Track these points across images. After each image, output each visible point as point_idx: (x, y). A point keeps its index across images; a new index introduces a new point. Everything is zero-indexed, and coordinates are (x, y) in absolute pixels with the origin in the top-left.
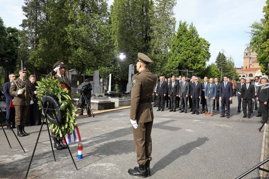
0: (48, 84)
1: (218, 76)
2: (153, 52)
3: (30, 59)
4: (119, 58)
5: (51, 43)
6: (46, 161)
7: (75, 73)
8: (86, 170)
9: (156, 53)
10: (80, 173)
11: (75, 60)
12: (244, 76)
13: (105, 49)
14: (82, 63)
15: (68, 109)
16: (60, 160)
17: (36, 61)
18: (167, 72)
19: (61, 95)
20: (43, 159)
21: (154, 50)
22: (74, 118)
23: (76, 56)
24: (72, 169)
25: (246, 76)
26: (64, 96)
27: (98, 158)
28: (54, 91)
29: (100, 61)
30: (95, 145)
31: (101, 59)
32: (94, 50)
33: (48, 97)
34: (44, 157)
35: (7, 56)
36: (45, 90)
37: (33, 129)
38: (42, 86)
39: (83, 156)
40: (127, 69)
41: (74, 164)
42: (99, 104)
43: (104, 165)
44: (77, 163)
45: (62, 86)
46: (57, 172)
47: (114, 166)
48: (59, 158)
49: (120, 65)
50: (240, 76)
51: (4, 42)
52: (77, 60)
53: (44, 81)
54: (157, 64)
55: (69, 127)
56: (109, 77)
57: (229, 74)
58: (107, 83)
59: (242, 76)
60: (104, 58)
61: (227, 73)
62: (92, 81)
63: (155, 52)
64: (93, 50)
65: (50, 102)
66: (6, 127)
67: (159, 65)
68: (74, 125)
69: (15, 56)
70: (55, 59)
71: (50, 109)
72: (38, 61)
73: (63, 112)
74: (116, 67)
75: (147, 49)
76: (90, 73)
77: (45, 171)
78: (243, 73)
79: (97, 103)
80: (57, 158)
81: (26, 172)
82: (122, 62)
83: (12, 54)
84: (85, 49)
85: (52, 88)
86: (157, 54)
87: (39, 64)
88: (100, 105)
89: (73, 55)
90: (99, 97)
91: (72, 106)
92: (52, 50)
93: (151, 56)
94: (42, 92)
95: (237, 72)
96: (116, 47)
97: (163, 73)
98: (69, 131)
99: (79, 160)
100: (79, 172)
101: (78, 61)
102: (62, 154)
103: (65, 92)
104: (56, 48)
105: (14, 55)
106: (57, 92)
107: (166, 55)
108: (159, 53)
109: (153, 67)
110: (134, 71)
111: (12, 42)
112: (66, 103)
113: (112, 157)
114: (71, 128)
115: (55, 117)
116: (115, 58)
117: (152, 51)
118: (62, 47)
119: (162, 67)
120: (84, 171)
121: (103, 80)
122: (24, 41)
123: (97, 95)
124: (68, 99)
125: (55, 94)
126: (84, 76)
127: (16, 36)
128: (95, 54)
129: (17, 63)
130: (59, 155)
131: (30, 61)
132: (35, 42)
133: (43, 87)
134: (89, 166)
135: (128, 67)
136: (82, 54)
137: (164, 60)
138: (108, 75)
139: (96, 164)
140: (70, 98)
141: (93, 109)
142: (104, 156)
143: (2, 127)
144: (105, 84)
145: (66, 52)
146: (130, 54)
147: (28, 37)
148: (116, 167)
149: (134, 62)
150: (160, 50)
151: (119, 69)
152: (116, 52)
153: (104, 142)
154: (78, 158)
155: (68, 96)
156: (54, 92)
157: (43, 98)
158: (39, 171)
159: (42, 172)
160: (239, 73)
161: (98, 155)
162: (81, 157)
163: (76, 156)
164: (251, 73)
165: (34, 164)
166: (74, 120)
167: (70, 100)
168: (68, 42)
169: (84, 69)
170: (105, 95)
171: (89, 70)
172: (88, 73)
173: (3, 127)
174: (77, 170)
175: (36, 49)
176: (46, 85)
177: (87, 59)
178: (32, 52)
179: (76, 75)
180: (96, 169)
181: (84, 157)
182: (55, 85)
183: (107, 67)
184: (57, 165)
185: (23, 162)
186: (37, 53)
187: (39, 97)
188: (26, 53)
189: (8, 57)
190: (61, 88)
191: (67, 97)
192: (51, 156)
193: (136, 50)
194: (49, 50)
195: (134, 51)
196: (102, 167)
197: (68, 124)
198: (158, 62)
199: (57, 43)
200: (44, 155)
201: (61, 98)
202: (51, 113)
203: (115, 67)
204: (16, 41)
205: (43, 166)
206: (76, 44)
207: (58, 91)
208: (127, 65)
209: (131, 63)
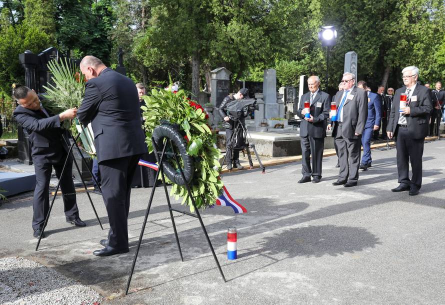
0: (163, 101)
2: (405, 18)
3: (135, 50)
4: (321, 39)
5: (174, 14)
6: (165, 259)
7: (224, 76)
8: (243, 284)
9: (411, 20)
10: (231, 289)
11: (224, 48)
13: (289, 19)
15: (204, 154)
16: (193, 258)
17: (147, 54)
18: (440, 65)
19: (190, 124)
20: (159, 255)
21: (408, 14)
22: (217, 174)
23: (227, 40)
24: (215, 279)
26: (196, 125)
27: (269, 260)
28: (175, 116)
29: (277, 48)
30: (264, 233)
31: (280, 43)
32: (264, 23)
33: (165, 127)
34: (162, 250)
35: (93, 46)
36: (158, 114)
37: (141, 194)
38: (154, 106)
39: (238, 253)
40: (341, 62)
41: (218, 269)
42: (277, 144)
43: (282, 277)
44: (226, 267)
45: (192, 104)
46: (185, 282)
47: (304, 281)
48: (189, 254)
49: (324, 56)
51: (87, 17)
52: (229, 49)
53: (156, 95)
54: (415, 47)
55: (207, 191)
56: (299, 83)
58: (294, 98)
60: (288, 39)
62: (262, 92)
63: (410, 18)
64: (262, 24)
65: (168, 138)
66: (93, 188)
67: (419, 50)
68: (217, 188)
69: (107, 46)
70: (183, 47)
71: (168, 153)
72: (150, 55)
73: (195, 161)
74: (315, 59)
75: (391, 13)
76: (258, 75)
77: (162, 278)
79: (270, 142)
80: (186, 254)
81: (127, 278)
82: (328, 47)
83: (102, 42)
84: (245, 21)
85: (172, 110)
86: (415, 22)
87: (151, 61)
88: (277, 147)
89: (220, 37)
90: (275, 127)
91: (212, 146)
92: (176, 28)
93: (400, 30)
94: (154, 118)
96: (314, 13)
97: (430, 69)
98: (208, 201)
99: (230, 261)
100: (228, 286)
101: (231, 50)
102: (196, 246)
103: (199, 117)
104: (183, 24)
105: (106, 44)
106: (181, 118)
107: (440, 24)
108: (421, 19)
109: (405, 56)
110: (356, 67)
111: (101, 17)
112: (201, 141)
113: (299, 261)
114: (211, 195)
115: (178, 171)
116: (313, 38)
117: (401, 17)
118: (197, 20)
119: (427, 55)
120: (240, 286)
121: (285, 90)
122: (123, 14)
123: (271, 123)
124: (204, 132)
125: (179, 122)
126: (244, 82)
127: (109, 3)
128: (267, 32)
129: (111, 59)
130: (191, 248)
131: (136, 55)
132: (143, 15)
133: (153, 108)
134: (250, 276)
135: (344, 58)
136: (239, 33)
137: (434, 38)
138: (297, 78)
139: (264, 271)
140: (208, 130)
141: (262, 155)
142: (281, 258)
143: (84, 189)
144: (289, 99)
145: (205, 31)
146: (347, 26)
147: (130, 4)
148: (309, 282)
149: (357, 46)
150: (425, 11)
151: (321, 64)
152: (315, 24)
153: (283, 228)
154: (227, 258)
155: (204, 125)
156: (177, 118)
157: (156, 131)
158: (151, 277)
159: (156, 280)
161: (269, 253)
162: (235, 255)
163: (224, 253)
165: (143, 263)
166: (217, 177)
167: (209, 135)
168: (208, 10)
169: (244, 67)
170: (290, 123)
171: (253, 68)
172: (254, 74)
173: (86, 189)
174: (226, 282)
175: (146, 28)
176: (160, 104)
177: (249, 43)
178: (139, 35)
179: (225, 81)
180: (264, 283)
181: (241, 256)
182: (177, 102)
183: (293, 61)
184: (186, 269)
185: (123, 258)
186: (148, 37)
187: (149, 128)
188: (127, 37)
189: (95, 49)
190: (190, 110)
191: (203, 128)
192: (175, 250)
193: (361, 16)
194: (170, 29)
195: (356, 19)
196: (277, 279)
197: (206, 186)
198: (416, 42)
199: (185, 12)
200: (161, 247)
201: (190, 131)
202: (172, 163)
203: (312, 60)
204: (109, 14)
205: (159, 267)
206: (225, 11)
207: (184, 116)
208: (341, 53)
209: (349, 49)
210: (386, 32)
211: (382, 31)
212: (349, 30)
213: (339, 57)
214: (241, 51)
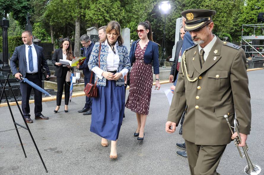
11: (94, 14)
14: (104, 18)
23: (96, 9)
67: (223, 17)
101: (98, 16)
208: (174, 19)
209: (180, 16)
210: (203, 6)
211: (200, 5)
212: (179, 4)
213: (173, 21)
214: (105, 16)
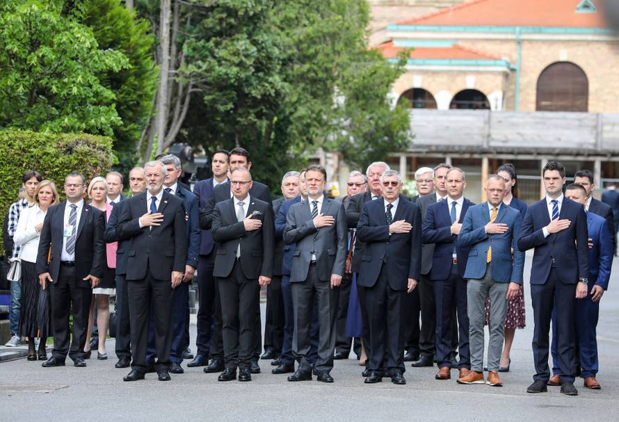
1: (113, 79)
12: (469, 99)
25: (494, 98)
50: (419, 97)
57: (262, 67)
59: (444, 98)
61: (242, 43)
78: (457, 52)
95: (374, 41)
160: (405, 55)
164: (563, 55)
